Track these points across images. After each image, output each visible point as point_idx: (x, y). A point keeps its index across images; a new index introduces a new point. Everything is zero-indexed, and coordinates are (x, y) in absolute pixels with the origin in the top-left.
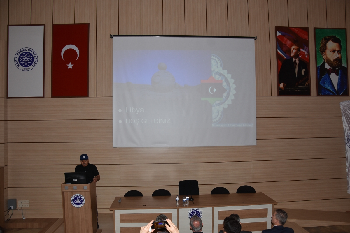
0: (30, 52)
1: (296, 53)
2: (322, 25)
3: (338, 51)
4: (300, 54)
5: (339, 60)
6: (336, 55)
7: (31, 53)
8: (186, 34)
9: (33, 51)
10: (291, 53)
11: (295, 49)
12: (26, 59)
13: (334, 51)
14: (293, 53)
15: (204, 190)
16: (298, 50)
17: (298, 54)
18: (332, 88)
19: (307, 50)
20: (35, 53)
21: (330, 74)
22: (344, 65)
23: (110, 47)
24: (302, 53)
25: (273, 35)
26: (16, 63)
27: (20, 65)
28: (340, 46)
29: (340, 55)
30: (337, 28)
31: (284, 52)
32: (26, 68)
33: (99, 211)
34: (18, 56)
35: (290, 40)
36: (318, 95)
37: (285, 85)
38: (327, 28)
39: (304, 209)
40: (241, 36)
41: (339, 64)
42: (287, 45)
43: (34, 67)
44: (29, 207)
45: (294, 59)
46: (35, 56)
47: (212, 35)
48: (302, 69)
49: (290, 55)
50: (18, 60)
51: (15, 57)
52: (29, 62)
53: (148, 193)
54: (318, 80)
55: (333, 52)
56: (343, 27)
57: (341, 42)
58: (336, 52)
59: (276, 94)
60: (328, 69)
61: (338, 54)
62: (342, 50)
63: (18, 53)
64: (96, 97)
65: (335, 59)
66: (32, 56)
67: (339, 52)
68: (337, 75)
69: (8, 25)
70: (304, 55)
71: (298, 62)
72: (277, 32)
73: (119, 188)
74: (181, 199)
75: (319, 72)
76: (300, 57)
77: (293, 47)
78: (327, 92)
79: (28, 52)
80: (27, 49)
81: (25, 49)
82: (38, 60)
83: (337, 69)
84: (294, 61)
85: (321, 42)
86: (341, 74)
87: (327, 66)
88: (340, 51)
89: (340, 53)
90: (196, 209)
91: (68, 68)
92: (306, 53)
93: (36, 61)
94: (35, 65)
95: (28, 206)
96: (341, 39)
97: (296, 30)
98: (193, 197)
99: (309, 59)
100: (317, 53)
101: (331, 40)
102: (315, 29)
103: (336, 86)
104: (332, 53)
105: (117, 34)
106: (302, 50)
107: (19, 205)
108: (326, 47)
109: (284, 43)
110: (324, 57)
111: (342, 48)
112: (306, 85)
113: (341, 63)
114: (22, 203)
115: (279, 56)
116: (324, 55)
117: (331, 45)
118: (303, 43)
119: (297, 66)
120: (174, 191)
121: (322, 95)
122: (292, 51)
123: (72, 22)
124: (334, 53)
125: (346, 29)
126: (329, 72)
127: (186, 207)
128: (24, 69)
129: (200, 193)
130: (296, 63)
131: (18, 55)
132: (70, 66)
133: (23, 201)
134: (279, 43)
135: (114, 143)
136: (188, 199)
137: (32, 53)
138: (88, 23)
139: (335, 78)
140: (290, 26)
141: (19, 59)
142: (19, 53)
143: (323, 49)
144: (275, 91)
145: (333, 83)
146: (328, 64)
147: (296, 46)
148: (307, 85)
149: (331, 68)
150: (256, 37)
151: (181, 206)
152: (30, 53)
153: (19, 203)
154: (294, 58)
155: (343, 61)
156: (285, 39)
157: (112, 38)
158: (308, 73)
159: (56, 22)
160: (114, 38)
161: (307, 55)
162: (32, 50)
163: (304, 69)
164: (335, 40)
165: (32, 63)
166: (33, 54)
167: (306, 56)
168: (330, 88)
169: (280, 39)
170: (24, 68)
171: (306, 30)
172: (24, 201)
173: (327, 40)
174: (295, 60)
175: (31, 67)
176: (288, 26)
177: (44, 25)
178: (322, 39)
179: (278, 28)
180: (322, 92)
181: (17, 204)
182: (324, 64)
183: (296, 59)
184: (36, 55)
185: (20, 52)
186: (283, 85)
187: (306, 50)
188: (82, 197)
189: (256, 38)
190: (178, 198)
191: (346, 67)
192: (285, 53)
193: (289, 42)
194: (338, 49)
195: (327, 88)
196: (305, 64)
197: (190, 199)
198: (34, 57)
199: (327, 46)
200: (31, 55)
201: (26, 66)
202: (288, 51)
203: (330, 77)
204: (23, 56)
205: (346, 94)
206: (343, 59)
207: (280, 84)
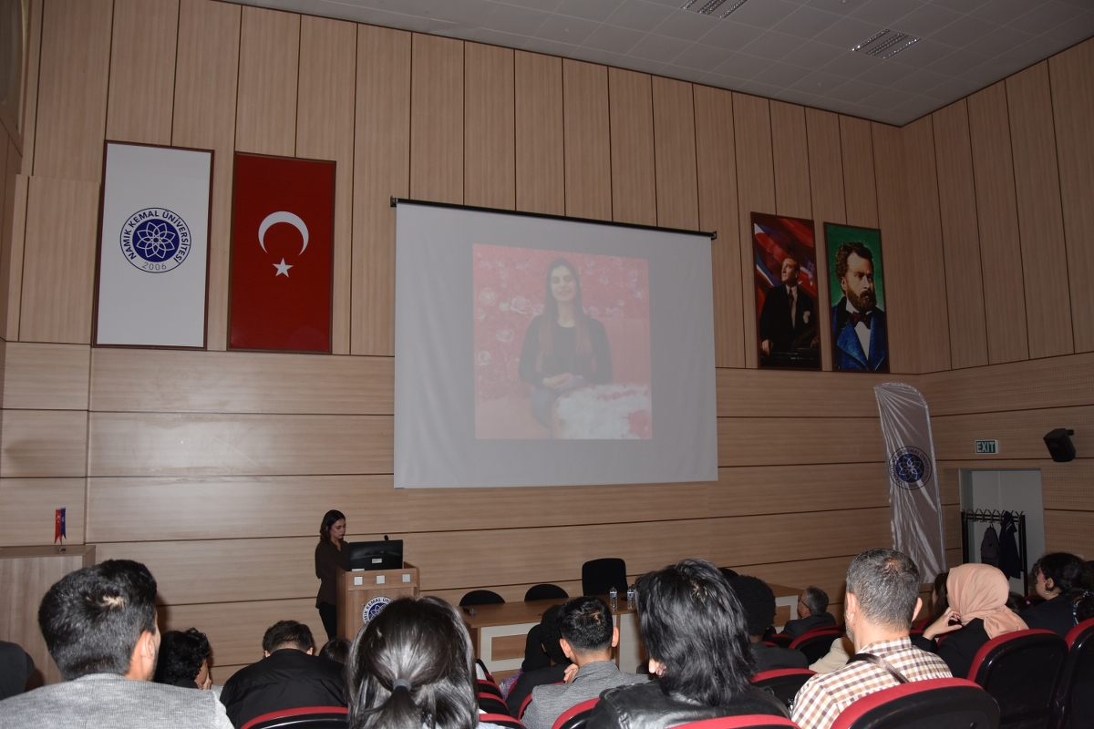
0: (169, 221)
1: (792, 274)
2: (838, 219)
3: (868, 276)
4: (799, 278)
5: (870, 294)
6: (865, 284)
7: (172, 223)
8: (569, 215)
9: (177, 218)
10: (783, 274)
12: (156, 240)
13: (861, 275)
14: (787, 274)
16: (796, 269)
17: (796, 277)
18: (859, 354)
19: (813, 269)
20: (184, 226)
21: (855, 325)
23: (390, 228)
25: (747, 231)
26: (125, 248)
27: (136, 254)
28: (871, 266)
29: (872, 285)
30: (864, 226)
31: (770, 272)
32: (155, 263)
34: (133, 230)
35: (780, 246)
36: (835, 369)
37: (772, 344)
38: (847, 226)
40: (682, 228)
41: (871, 303)
42: (775, 257)
43: (180, 264)
45: (788, 288)
46: (184, 234)
47: (624, 222)
49: (781, 278)
50: (131, 239)
51: (124, 231)
52: (165, 250)
54: (835, 336)
55: (859, 277)
56: (875, 227)
57: (871, 257)
58: (865, 277)
59: (755, 366)
60: (852, 313)
61: (869, 282)
62: (874, 275)
63: (132, 219)
64: (350, 355)
65: (863, 292)
66: (175, 231)
67: (870, 277)
68: (868, 327)
69: (106, 142)
70: (806, 281)
71: (796, 296)
72: (756, 225)
75: (835, 318)
76: (800, 283)
77: (787, 262)
78: (851, 363)
79: (162, 222)
80: (160, 213)
81: (154, 211)
82: (190, 245)
83: (868, 313)
84: (788, 292)
85: (839, 255)
86: (874, 325)
87: (850, 308)
91: (278, 274)
92: (810, 276)
93: (185, 246)
94: (183, 257)
96: (871, 251)
97: (792, 225)
99: (816, 289)
101: (856, 252)
102: (826, 225)
103: (866, 350)
104: (857, 279)
105: (406, 197)
106: (802, 269)
108: (847, 266)
109: (768, 250)
110: (844, 287)
111: (875, 270)
112: (811, 346)
113: (875, 302)
115: (758, 280)
116: (844, 282)
117: (856, 262)
118: (804, 255)
119: (794, 304)
121: (841, 370)
122: (785, 269)
123: (286, 151)
124: (861, 279)
125: (879, 231)
126: (854, 320)
128: (148, 267)
130: (792, 297)
131: (131, 225)
132: (283, 268)
134: (760, 253)
135: (396, 476)
137: (175, 225)
138: (333, 160)
139: (863, 333)
140: (779, 214)
141: (136, 239)
142: (134, 222)
143: (842, 270)
144: (753, 359)
145: (862, 345)
146: (852, 302)
147: (791, 260)
148: (813, 345)
149: (857, 312)
150: (716, 233)
152: (167, 224)
154: (788, 285)
155: (877, 298)
156: (771, 242)
157: (394, 205)
158: (815, 319)
160: (400, 207)
161: (812, 279)
162: (174, 216)
163: (807, 310)
164: (864, 253)
165: (174, 252)
166: (177, 229)
167: (811, 284)
168: (856, 354)
169: (760, 241)
170: (148, 262)
171: (809, 224)
173: (848, 250)
174: (791, 291)
175: (171, 262)
176: (774, 214)
177: (213, 152)
178: (840, 248)
179: (756, 218)
180: (843, 363)
182: (844, 301)
183: (793, 289)
184: (187, 231)
185: (138, 217)
186: (768, 344)
187: (810, 270)
189: (715, 235)
191: (883, 310)
192: (771, 273)
193: (778, 250)
194: (868, 272)
195: (851, 354)
196: (808, 301)
198: (180, 236)
199: (848, 263)
200: (171, 228)
201: (155, 259)
202: (775, 270)
203: (855, 331)
204: (147, 231)
205: (885, 369)
206: (876, 292)
207: (763, 341)
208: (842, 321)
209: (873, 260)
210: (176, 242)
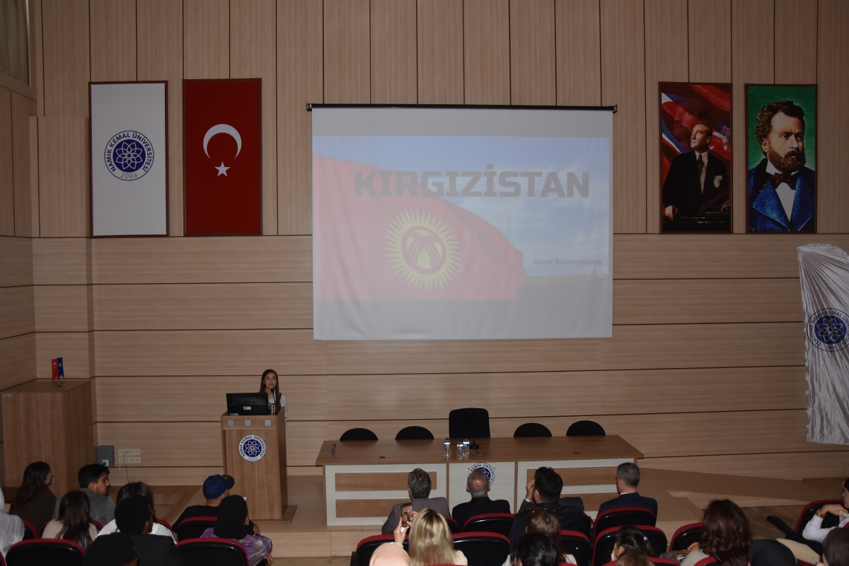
0: (138, 140)
1: (703, 140)
2: (763, 77)
3: (797, 136)
4: (711, 143)
5: (798, 155)
6: (793, 143)
7: (139, 141)
8: (468, 103)
9: (143, 137)
10: (692, 141)
11: (701, 132)
12: (129, 156)
14: (697, 140)
15: (501, 429)
16: (708, 134)
17: (708, 142)
18: (780, 216)
19: (727, 133)
20: (148, 143)
21: (776, 186)
22: (809, 165)
23: (306, 131)
24: (717, 140)
25: (654, 101)
26: (108, 163)
27: (116, 167)
28: (802, 124)
29: (800, 144)
30: (797, 83)
31: (677, 139)
32: (129, 173)
33: (290, 472)
34: (113, 149)
35: (690, 113)
36: (749, 231)
37: (677, 209)
38: (774, 85)
39: (711, 473)
40: (583, 105)
41: (799, 163)
42: (684, 124)
43: (147, 172)
44: (139, 462)
45: (697, 154)
46: (149, 149)
47: (523, 102)
48: (716, 175)
49: (690, 144)
50: (112, 156)
51: (107, 151)
52: (136, 162)
53: (387, 434)
54: (750, 199)
55: (785, 137)
56: (811, 81)
57: (803, 114)
58: (793, 137)
59: (658, 231)
60: (773, 174)
61: (797, 141)
62: (805, 134)
63: (111, 141)
64: (278, 235)
65: (789, 153)
66: (142, 148)
67: (799, 136)
68: (793, 187)
69: (90, 83)
70: (720, 145)
71: (707, 161)
72: (663, 95)
73: (327, 423)
74: (453, 446)
75: (752, 181)
76: (711, 148)
77: (698, 128)
78: (769, 225)
79: (133, 141)
80: (131, 134)
81: (126, 134)
82: (153, 158)
83: (793, 173)
84: (697, 158)
85: (760, 116)
86: (801, 186)
87: (771, 169)
88: (801, 135)
89: (802, 140)
90: (482, 464)
91: (219, 174)
92: (725, 140)
93: (149, 159)
94: (149, 167)
95: (137, 461)
96: (803, 109)
97: (705, 91)
98: (477, 441)
99: (730, 153)
100: (750, 140)
101: (783, 112)
102: (747, 86)
103: (789, 212)
104: (782, 139)
105: (321, 102)
106: (715, 134)
107: (119, 458)
108: (771, 126)
109: (676, 118)
110: (766, 149)
111: (806, 128)
112: (722, 210)
113: (803, 161)
114: (127, 454)
115: (664, 148)
116: (765, 144)
117: (782, 122)
118: (720, 119)
119: (704, 169)
120: (441, 430)
121: (756, 232)
122: (695, 136)
123: (223, 75)
124: (788, 139)
125: (816, 86)
126: (775, 181)
127: (464, 461)
128: (124, 176)
129: (492, 435)
130: (702, 163)
131: (112, 145)
132: (222, 170)
133: (127, 450)
134: (667, 120)
135: (315, 331)
136: (467, 445)
137: (141, 143)
138: (259, 77)
139: (787, 195)
140: (691, 81)
141: (115, 156)
142: (113, 143)
143: (764, 131)
144: (655, 223)
145: (784, 206)
146: (773, 164)
147: (703, 126)
148: (724, 209)
149: (780, 173)
150: (616, 106)
151: (455, 457)
152: (137, 142)
153: (120, 454)
154: (698, 151)
155: (807, 157)
156: (680, 109)
157: (309, 110)
158: (727, 183)
159: (190, 77)
160: (314, 110)
161: (726, 144)
162: (141, 136)
163: (719, 175)
164: (792, 111)
165: (142, 163)
166: (143, 145)
167: (725, 148)
168: (775, 216)
169: (667, 110)
170: (126, 173)
171: (726, 89)
172: (129, 450)
173: (773, 110)
174: (700, 156)
175: (140, 172)
176: (686, 81)
177: (166, 83)
178: (763, 109)
179: (664, 87)
180: (757, 224)
181: (116, 456)
183: (703, 154)
184: (150, 147)
185: (116, 139)
186: (671, 210)
187: (724, 134)
188: (261, 441)
189: (615, 108)
190: (447, 444)
191: (813, 169)
192: (679, 140)
193: (688, 117)
194: (797, 131)
195: (770, 216)
196: (721, 165)
197: (471, 446)
198: (146, 150)
199: (772, 124)
200: (139, 145)
201: (129, 170)
202: (685, 137)
203: (776, 193)
204: (122, 149)
205: (811, 229)
206: (806, 152)
207: (665, 207)
208: (759, 181)
209: (804, 118)
210: (143, 156)
